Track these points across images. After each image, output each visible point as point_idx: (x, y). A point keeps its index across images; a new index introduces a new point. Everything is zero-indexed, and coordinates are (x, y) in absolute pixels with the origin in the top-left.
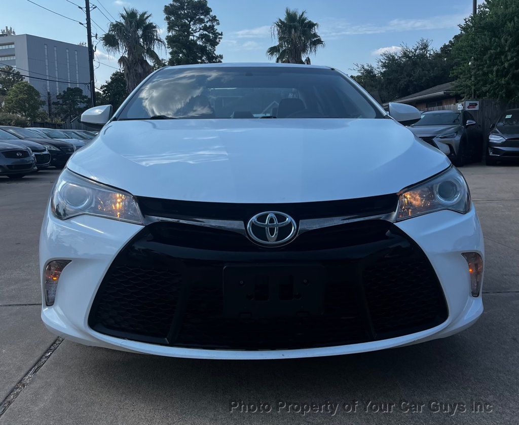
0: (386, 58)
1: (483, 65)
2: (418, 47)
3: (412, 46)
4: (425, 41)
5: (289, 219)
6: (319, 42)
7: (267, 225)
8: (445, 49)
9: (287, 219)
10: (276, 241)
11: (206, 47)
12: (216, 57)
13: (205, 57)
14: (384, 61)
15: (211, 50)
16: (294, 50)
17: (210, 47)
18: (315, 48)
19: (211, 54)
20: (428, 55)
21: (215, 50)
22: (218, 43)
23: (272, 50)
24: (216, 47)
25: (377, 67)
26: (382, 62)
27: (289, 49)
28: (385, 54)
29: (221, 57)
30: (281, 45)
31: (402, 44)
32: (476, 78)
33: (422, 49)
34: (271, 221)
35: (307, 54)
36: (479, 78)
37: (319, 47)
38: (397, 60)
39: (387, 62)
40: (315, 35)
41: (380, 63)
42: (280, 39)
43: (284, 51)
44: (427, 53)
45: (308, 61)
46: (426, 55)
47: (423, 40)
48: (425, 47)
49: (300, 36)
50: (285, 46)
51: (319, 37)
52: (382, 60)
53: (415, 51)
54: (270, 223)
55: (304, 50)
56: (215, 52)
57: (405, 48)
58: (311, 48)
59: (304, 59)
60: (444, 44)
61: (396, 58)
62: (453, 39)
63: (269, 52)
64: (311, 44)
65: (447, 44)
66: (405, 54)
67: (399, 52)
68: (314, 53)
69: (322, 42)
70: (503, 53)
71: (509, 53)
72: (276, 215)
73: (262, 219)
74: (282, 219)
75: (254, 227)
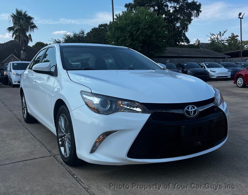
2: (80, 33)
3: (78, 32)
4: (83, 30)
5: (196, 108)
6: (35, 27)
8: (88, 34)
16: (22, 30)
18: (33, 29)
20: (84, 37)
23: (10, 29)
25: (62, 40)
26: (64, 38)
27: (19, 29)
30: (14, 27)
33: (82, 34)
35: (29, 32)
37: (35, 29)
39: (67, 38)
40: (32, 23)
41: (64, 39)
42: (14, 23)
43: (17, 30)
44: (84, 35)
45: (30, 35)
47: (82, 30)
48: (83, 33)
49: (25, 23)
50: (17, 27)
51: (35, 24)
52: (65, 38)
53: (79, 35)
54: (191, 109)
55: (27, 31)
59: (28, 35)
60: (88, 32)
61: (71, 37)
62: (91, 30)
63: (8, 29)
64: (30, 28)
65: (89, 32)
66: (75, 36)
67: (71, 34)
68: (32, 32)
69: (36, 27)
70: (126, 39)
71: (128, 40)
72: (192, 106)
73: (188, 108)
74: (194, 108)
75: (186, 111)
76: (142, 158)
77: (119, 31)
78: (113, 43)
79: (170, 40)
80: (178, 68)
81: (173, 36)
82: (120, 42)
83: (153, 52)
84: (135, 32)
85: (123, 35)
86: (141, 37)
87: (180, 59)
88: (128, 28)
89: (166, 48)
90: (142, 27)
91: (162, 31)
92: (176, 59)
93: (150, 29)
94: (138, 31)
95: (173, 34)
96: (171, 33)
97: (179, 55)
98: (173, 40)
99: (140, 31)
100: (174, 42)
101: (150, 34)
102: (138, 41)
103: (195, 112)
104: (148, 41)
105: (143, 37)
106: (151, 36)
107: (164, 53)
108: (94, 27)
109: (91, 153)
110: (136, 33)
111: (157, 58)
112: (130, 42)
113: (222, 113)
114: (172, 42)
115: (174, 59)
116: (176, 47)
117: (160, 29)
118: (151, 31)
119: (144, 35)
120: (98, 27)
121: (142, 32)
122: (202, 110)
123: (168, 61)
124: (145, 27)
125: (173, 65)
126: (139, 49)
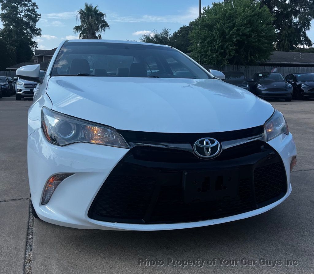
0: (145, 38)
1: (204, 46)
2: (163, 33)
3: (160, 32)
4: (167, 29)
5: (217, 142)
6: (106, 25)
7: (205, 146)
8: (175, 35)
9: (215, 142)
10: (210, 155)
11: (29, 22)
12: (37, 30)
13: (29, 29)
14: (144, 40)
15: (33, 25)
16: (91, 29)
17: (32, 23)
18: (104, 29)
19: (33, 27)
20: (168, 37)
21: (36, 25)
22: (38, 21)
23: (77, 28)
24: (36, 23)
26: (143, 40)
27: (88, 28)
28: (144, 36)
29: (40, 30)
30: (82, 26)
31: (154, 30)
32: (200, 53)
33: (165, 34)
34: (207, 143)
35: (99, 32)
36: (202, 53)
37: (106, 28)
38: (151, 39)
39: (146, 40)
40: (104, 21)
42: (82, 22)
43: (85, 29)
44: (168, 36)
45: (100, 36)
46: (167, 37)
47: (165, 29)
48: (167, 33)
49: (95, 21)
50: (85, 26)
51: (106, 22)
52: (143, 39)
53: (161, 35)
54: (206, 145)
55: (97, 29)
56: (36, 26)
57: (156, 33)
58: (101, 28)
59: (97, 35)
60: (175, 32)
62: (180, 29)
63: (75, 29)
64: (101, 26)
65: (177, 32)
66: (156, 36)
67: (152, 35)
68: (103, 32)
69: (108, 25)
70: (214, 40)
71: (218, 41)
72: (209, 140)
73: (202, 142)
74: (213, 142)
75: (197, 147)
76: (114, 222)
77: (205, 30)
78: (198, 45)
79: (283, 41)
80: (286, 80)
81: (287, 35)
82: (207, 44)
83: (253, 58)
84: (227, 30)
85: (211, 34)
86: (236, 37)
87: (293, 67)
88: (218, 25)
89: (273, 52)
90: (239, 23)
91: (266, 28)
92: (287, 68)
93: (250, 26)
94: (231, 28)
95: (288, 33)
96: (284, 32)
97: (292, 63)
98: (287, 42)
99: (235, 28)
100: (289, 45)
101: (248, 33)
102: (231, 43)
103: (214, 149)
104: (246, 42)
105: (238, 38)
106: (250, 36)
107: (268, 59)
108: (184, 26)
109: (42, 204)
110: (229, 32)
111: (259, 66)
112: (219, 43)
113: (273, 153)
114: (286, 44)
115: (284, 67)
116: (291, 52)
117: (264, 26)
118: (251, 29)
119: (241, 33)
120: (188, 25)
121: (238, 30)
122: (230, 146)
123: (274, 70)
124: (242, 23)
125: (280, 77)
126: (232, 54)
